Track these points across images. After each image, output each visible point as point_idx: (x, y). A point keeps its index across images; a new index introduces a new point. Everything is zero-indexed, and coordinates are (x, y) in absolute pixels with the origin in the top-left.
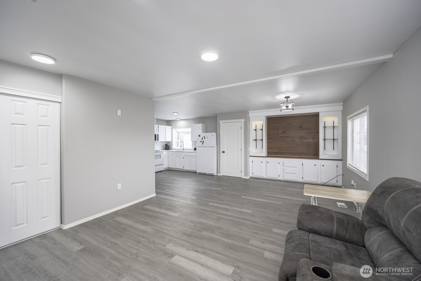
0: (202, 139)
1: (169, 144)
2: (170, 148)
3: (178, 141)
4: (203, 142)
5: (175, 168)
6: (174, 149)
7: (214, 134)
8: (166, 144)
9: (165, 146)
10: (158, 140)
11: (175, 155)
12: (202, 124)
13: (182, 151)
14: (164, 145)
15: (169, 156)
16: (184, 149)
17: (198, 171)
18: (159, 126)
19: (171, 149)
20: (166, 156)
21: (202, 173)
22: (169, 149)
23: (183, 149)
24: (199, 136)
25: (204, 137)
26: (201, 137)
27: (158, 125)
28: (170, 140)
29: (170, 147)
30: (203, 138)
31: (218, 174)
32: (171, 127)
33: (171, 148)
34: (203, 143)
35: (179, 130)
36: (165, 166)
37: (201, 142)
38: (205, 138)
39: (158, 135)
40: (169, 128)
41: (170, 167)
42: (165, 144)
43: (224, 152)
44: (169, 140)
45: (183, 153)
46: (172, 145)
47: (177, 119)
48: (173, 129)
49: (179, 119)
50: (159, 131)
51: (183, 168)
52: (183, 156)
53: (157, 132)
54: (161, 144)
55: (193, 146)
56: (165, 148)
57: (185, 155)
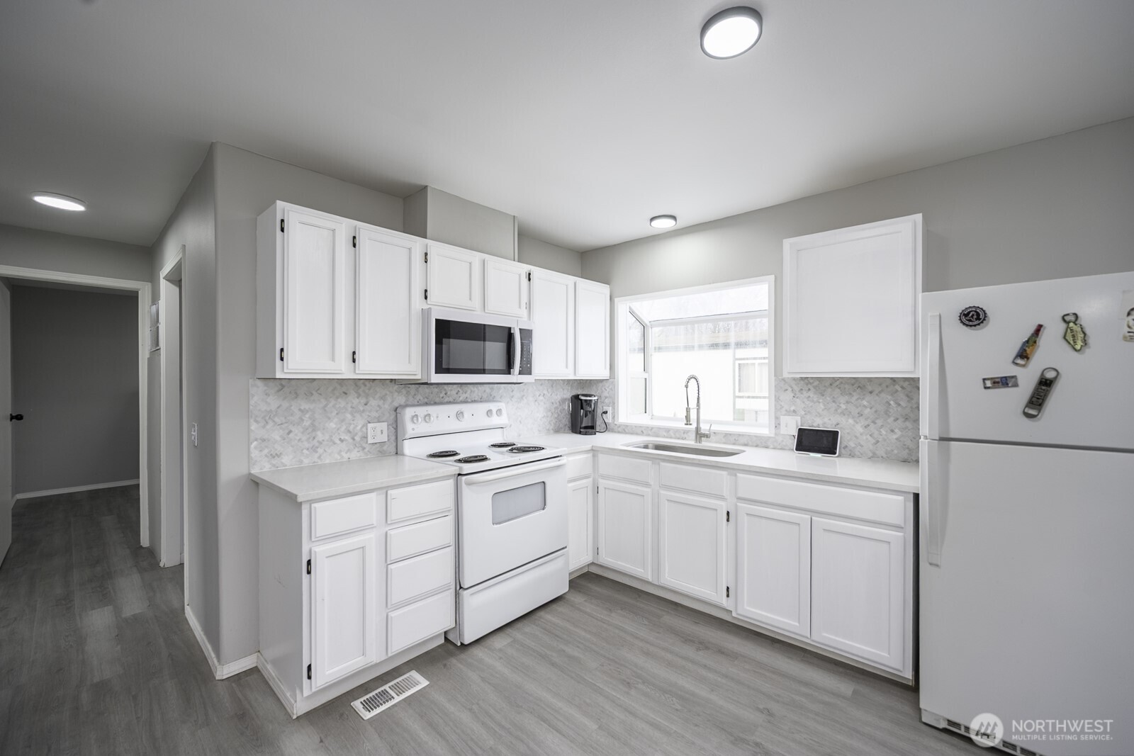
0: (1022, 356)
1: (593, 398)
2: (599, 423)
3: (646, 375)
4: (1045, 384)
5: (650, 580)
6: (626, 430)
8: (576, 396)
9: (568, 407)
10: (526, 370)
11: (647, 485)
12: (918, 217)
13: (690, 442)
14: (563, 401)
15: (603, 483)
16: (704, 428)
19: (607, 428)
20: (584, 481)
22: (590, 429)
23: (700, 435)
24: (974, 317)
25: (1056, 330)
26: (1004, 332)
27: (525, 268)
28: (602, 373)
29: (599, 411)
30: (1031, 341)
32: (604, 289)
33: (608, 418)
34: (1035, 401)
35: (650, 308)
36: (579, 558)
37: (1003, 382)
39: (526, 334)
40: (592, 293)
41: (606, 559)
42: (569, 396)
44: (592, 368)
45: (724, 473)
46: (614, 404)
47: (656, 223)
48: (616, 300)
49: (674, 218)
50: (529, 306)
51: (724, 602)
52: (722, 498)
53: (524, 312)
54: (541, 398)
55: (777, 418)
56: (566, 420)
57: (739, 498)
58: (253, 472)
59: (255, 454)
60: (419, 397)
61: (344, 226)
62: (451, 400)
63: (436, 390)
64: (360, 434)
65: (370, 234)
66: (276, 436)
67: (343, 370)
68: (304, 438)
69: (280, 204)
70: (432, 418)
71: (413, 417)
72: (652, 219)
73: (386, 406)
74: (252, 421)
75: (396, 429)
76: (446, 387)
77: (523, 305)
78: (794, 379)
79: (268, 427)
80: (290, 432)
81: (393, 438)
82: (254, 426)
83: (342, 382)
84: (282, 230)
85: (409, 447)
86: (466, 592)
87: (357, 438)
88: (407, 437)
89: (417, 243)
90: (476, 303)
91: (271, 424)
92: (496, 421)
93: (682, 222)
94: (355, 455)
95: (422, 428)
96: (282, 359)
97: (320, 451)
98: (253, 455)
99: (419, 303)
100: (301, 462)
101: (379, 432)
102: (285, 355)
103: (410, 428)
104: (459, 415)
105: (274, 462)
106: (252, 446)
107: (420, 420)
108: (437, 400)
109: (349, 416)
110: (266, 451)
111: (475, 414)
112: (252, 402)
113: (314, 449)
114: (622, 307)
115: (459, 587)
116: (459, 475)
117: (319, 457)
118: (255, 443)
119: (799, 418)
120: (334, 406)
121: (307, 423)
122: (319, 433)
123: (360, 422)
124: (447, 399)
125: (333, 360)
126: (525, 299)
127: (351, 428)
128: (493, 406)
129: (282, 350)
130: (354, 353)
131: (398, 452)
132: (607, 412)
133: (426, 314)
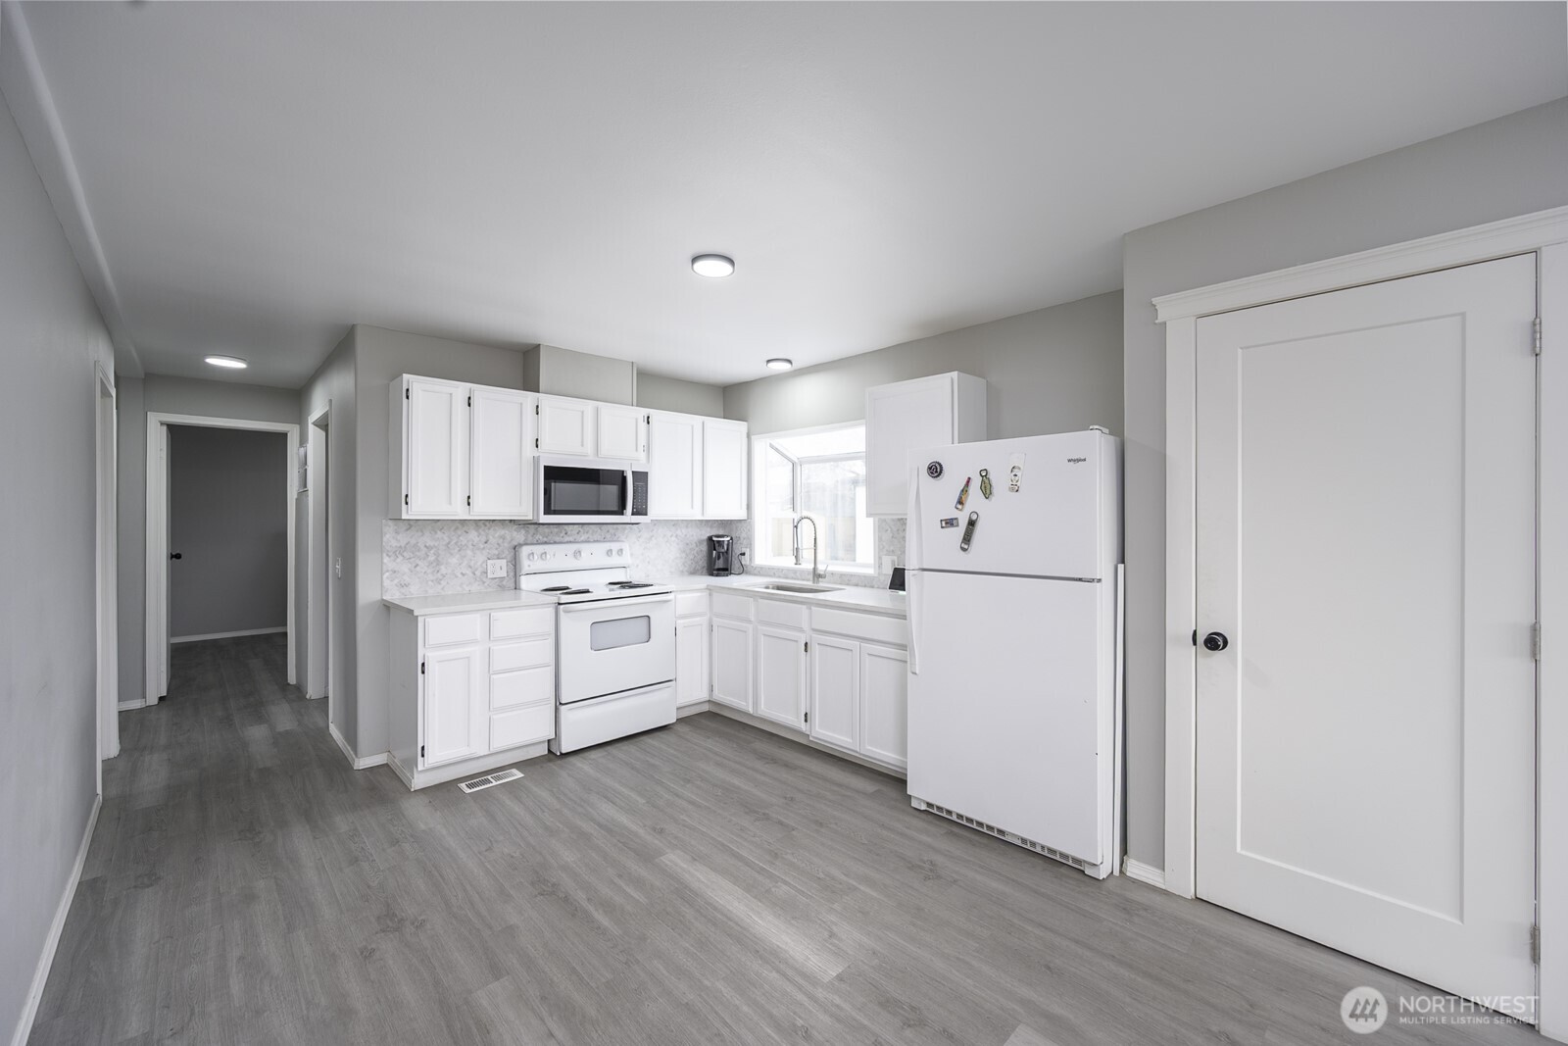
0: (960, 502)
1: (726, 539)
2: (736, 566)
4: (972, 523)
5: (751, 711)
6: (761, 571)
7: (1096, 444)
8: (710, 539)
9: (704, 548)
10: (640, 510)
11: (750, 622)
12: (955, 374)
13: (809, 583)
14: (701, 542)
15: (716, 621)
16: (821, 568)
17: (920, 790)
18: (653, 412)
19: (743, 571)
20: (698, 619)
21: (954, 818)
22: (725, 571)
23: (817, 575)
24: (935, 470)
25: (976, 482)
26: (951, 483)
27: (645, 412)
28: (739, 513)
29: (737, 552)
30: (965, 491)
31: (1136, 869)
32: (739, 428)
33: (745, 560)
34: (967, 538)
36: (692, 691)
37: (950, 523)
38: (987, 490)
39: (641, 477)
40: (725, 433)
42: (705, 537)
43: (1215, 642)
44: (725, 506)
45: (804, 607)
46: (750, 545)
47: (772, 365)
48: (752, 437)
49: (789, 361)
50: (648, 449)
51: (803, 727)
52: (801, 630)
53: (642, 456)
54: (673, 538)
55: (880, 558)
56: (703, 562)
57: (814, 630)
58: (384, 598)
59: (387, 583)
60: (539, 537)
61: (460, 389)
62: (571, 539)
63: (556, 530)
64: (480, 570)
65: (483, 393)
66: (405, 568)
67: (460, 512)
68: (429, 571)
69: (405, 376)
70: (548, 556)
71: (529, 555)
72: (768, 361)
73: (506, 545)
74: (385, 555)
75: (515, 566)
76: (566, 527)
77: (641, 448)
78: (893, 520)
79: (398, 560)
80: (417, 565)
81: (512, 574)
82: (386, 560)
83: (463, 522)
84: (408, 397)
85: (526, 583)
86: (563, 707)
87: (478, 573)
88: (523, 572)
89: (529, 397)
90: (589, 448)
91: (401, 558)
92: (615, 560)
93: (797, 365)
94: (476, 587)
95: (538, 565)
96: (407, 503)
97: (443, 583)
98: (385, 584)
99: (529, 451)
100: (426, 591)
101: (499, 568)
102: (409, 500)
103: (526, 565)
104: (577, 554)
105: (403, 591)
106: (385, 576)
107: (536, 557)
108: (557, 539)
109: (469, 552)
110: (396, 581)
111: (594, 553)
112: (385, 539)
113: (439, 581)
114: (760, 445)
115: (558, 704)
116: (559, 604)
117: (443, 589)
118: (387, 574)
119: (895, 558)
120: (456, 543)
121: (432, 558)
122: (442, 567)
123: (480, 558)
124: (567, 539)
125: (450, 503)
126: (642, 441)
127: (472, 564)
128: (615, 546)
129: (407, 496)
130: (469, 497)
131: (517, 587)
132: (744, 554)
133: (536, 460)
